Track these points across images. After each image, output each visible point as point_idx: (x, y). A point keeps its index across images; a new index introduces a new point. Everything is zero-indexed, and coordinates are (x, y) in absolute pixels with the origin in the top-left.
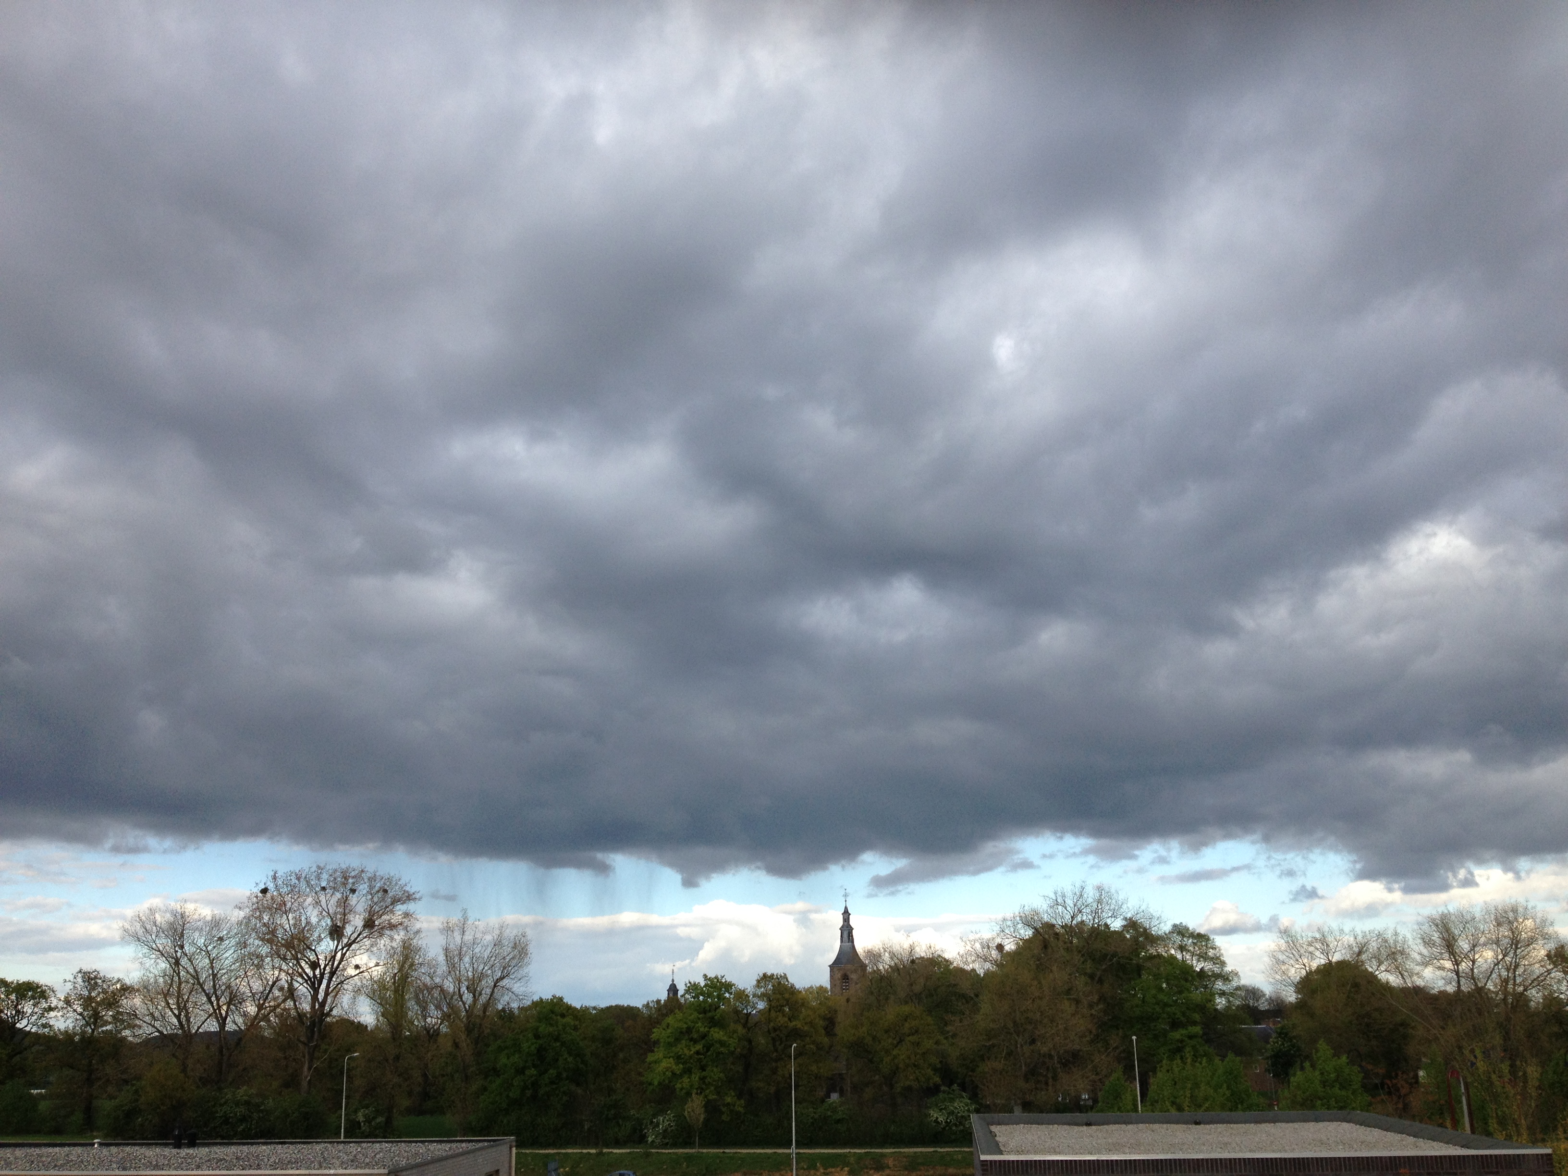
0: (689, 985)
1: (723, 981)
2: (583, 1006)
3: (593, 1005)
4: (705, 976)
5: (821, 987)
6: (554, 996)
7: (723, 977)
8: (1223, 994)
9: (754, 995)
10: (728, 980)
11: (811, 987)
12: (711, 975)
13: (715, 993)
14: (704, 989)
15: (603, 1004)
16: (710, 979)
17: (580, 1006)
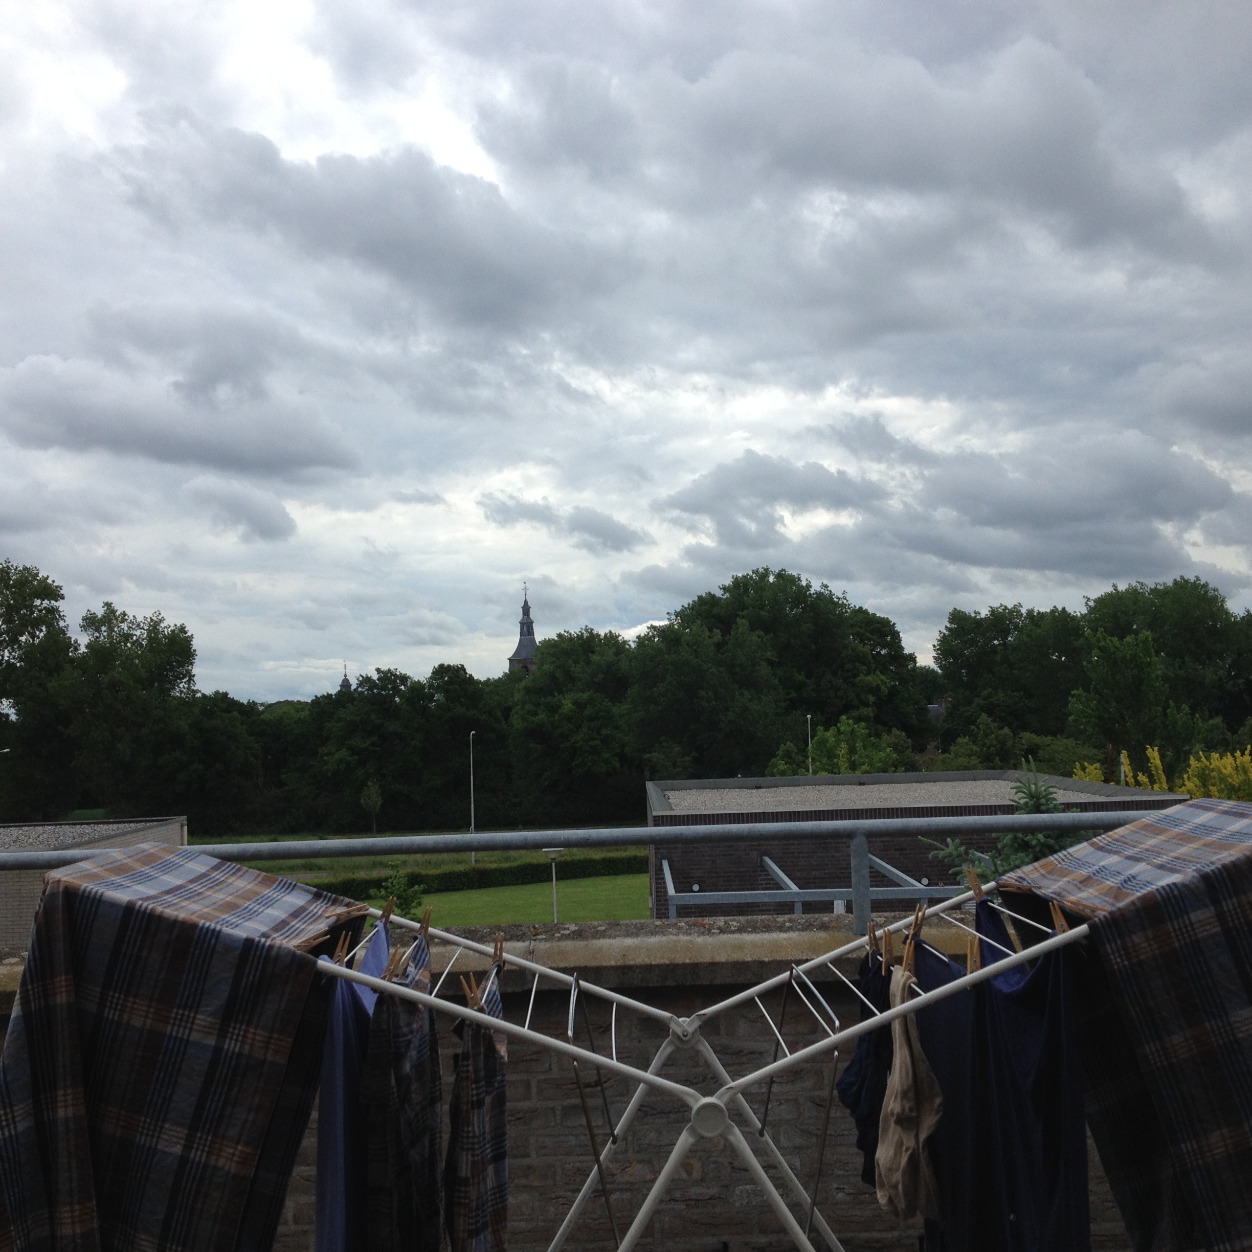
4: (378, 670)
12: (384, 668)
13: (389, 686)
14: (378, 682)
16: (382, 672)
17: (247, 700)
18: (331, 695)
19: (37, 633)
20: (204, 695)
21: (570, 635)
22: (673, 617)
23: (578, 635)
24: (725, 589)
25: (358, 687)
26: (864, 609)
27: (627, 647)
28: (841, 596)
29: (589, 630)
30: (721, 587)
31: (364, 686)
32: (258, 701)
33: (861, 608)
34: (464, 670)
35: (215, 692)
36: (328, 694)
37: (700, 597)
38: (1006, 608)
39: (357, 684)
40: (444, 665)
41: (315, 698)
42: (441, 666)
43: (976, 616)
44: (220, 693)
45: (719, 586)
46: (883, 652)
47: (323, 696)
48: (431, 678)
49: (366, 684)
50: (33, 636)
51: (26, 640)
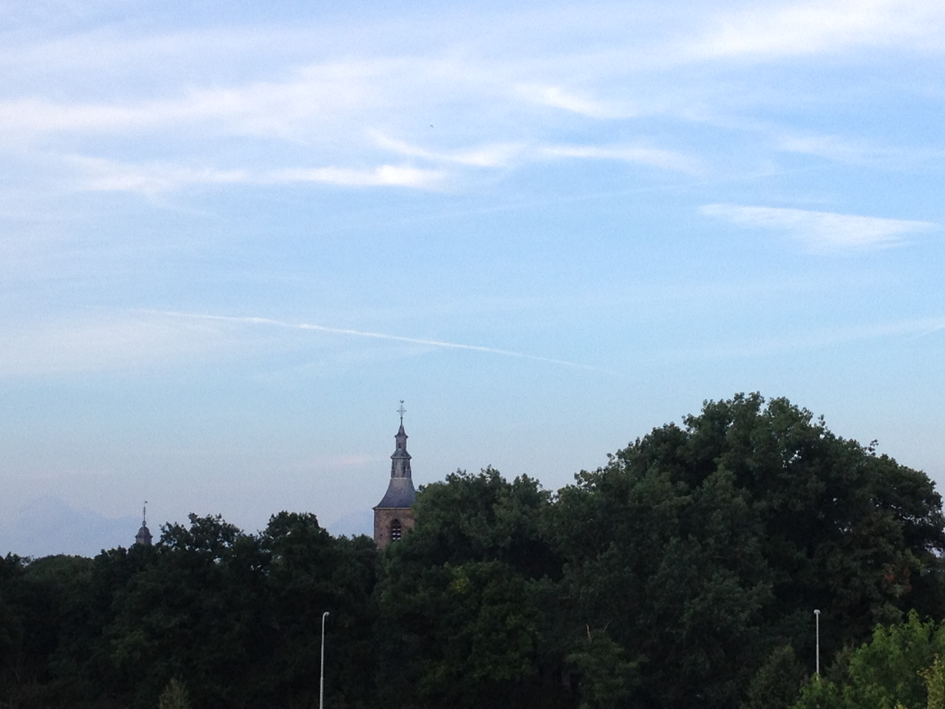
0: (167, 529)
1: (221, 523)
4: (193, 517)
7: (220, 517)
9: (266, 545)
10: (228, 522)
11: (349, 538)
12: (202, 515)
13: (207, 541)
14: (192, 535)
16: (199, 521)
18: (124, 550)
21: (468, 477)
22: (616, 459)
24: (690, 421)
25: (162, 541)
26: (890, 458)
29: (493, 473)
30: (687, 417)
31: (171, 539)
32: (21, 555)
33: (885, 457)
34: (316, 522)
36: (119, 548)
37: (656, 432)
39: (162, 536)
40: (286, 513)
41: (100, 554)
42: (283, 515)
47: (112, 551)
48: (267, 532)
49: (175, 536)
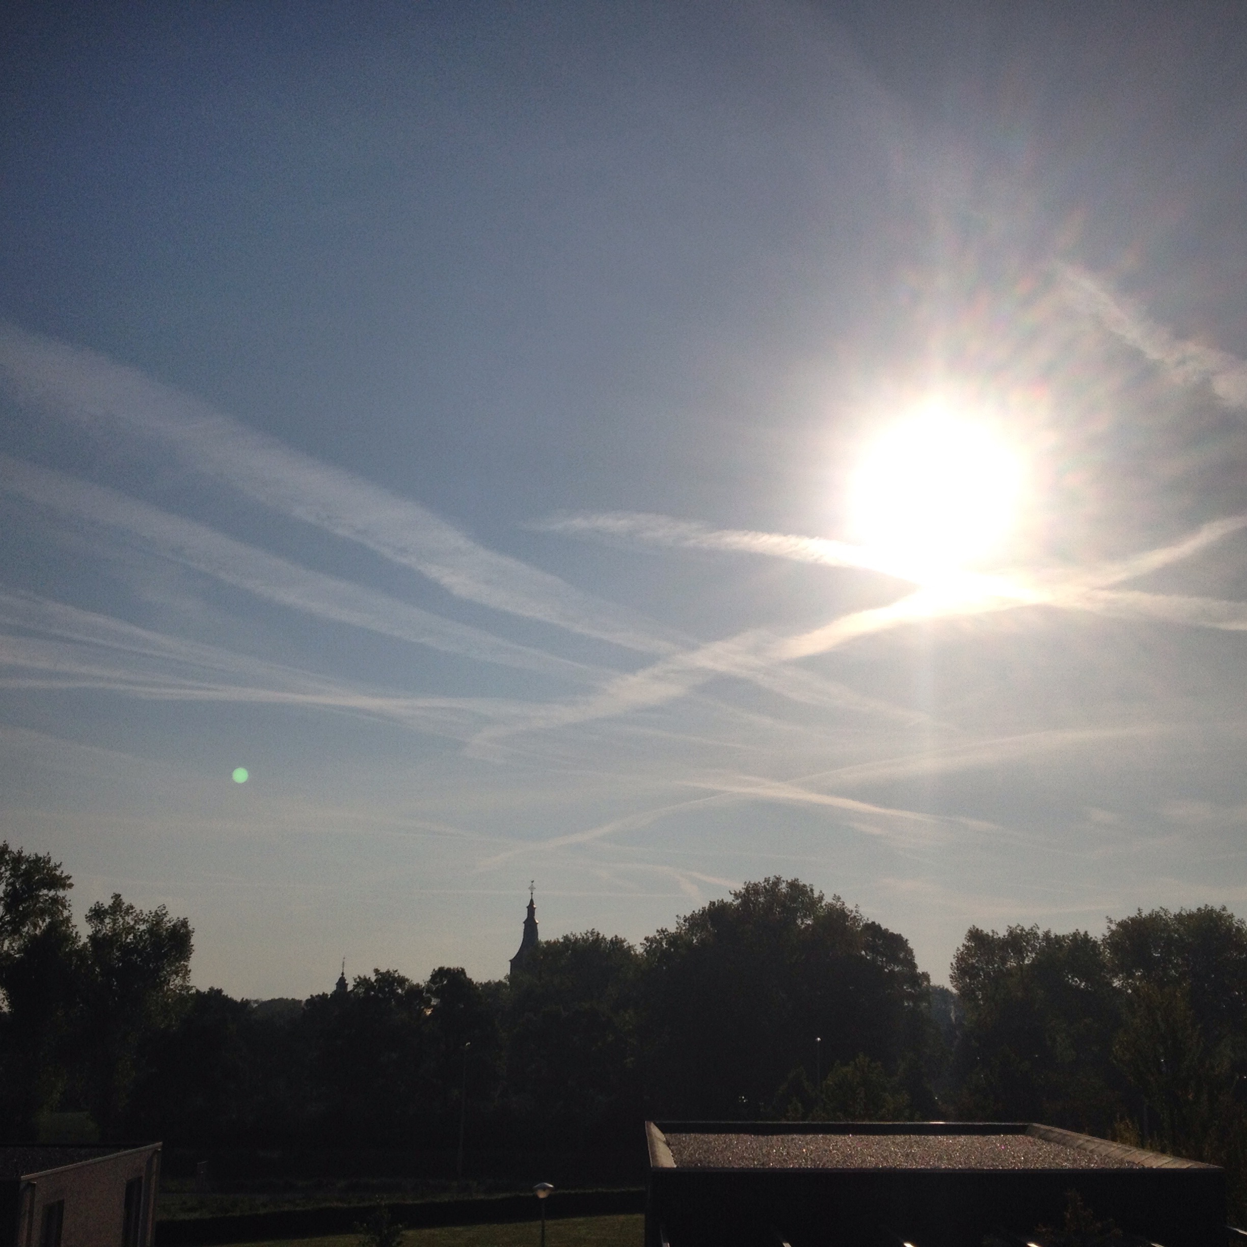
0: (358, 980)
1: (396, 976)
2: (244, 1000)
3: (255, 999)
4: (377, 971)
5: (500, 982)
6: (211, 989)
7: (396, 971)
8: (910, 996)
9: (428, 989)
10: (401, 975)
11: (489, 983)
12: (383, 970)
13: (387, 988)
14: (375, 984)
15: (266, 997)
16: (381, 974)
17: (241, 998)
18: (327, 995)
19: (40, 923)
20: (198, 991)
21: (576, 937)
22: (683, 923)
23: (583, 937)
24: (736, 895)
25: (354, 989)
26: (877, 924)
27: (632, 952)
28: (854, 909)
29: (595, 934)
31: (360, 988)
32: (251, 999)
34: (465, 974)
35: (210, 989)
36: (324, 994)
37: (711, 905)
38: (1022, 930)
39: (354, 985)
41: (310, 998)
43: (993, 936)
44: (215, 991)
45: (730, 891)
46: (896, 969)
47: (318, 996)
48: (430, 981)
49: (363, 985)
50: (35, 926)
51: (29, 929)
